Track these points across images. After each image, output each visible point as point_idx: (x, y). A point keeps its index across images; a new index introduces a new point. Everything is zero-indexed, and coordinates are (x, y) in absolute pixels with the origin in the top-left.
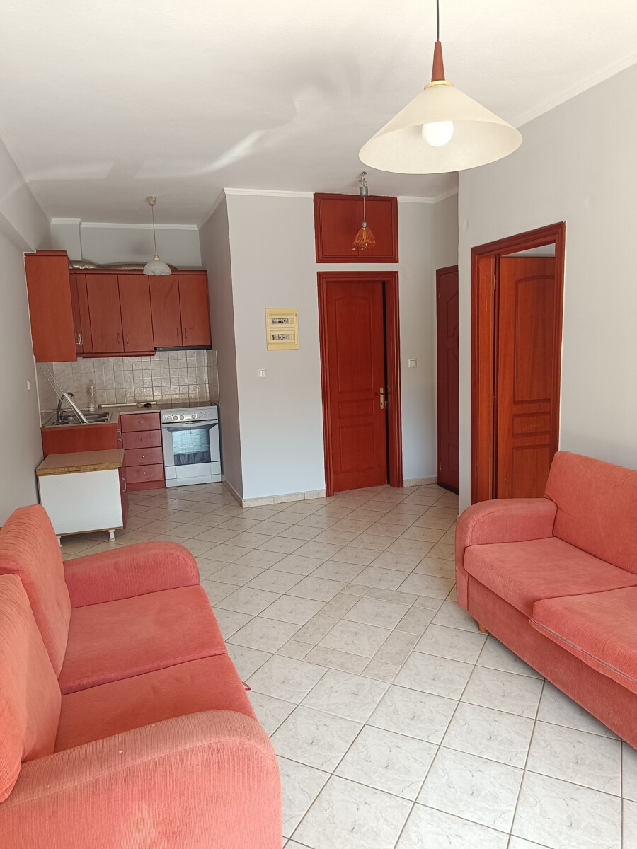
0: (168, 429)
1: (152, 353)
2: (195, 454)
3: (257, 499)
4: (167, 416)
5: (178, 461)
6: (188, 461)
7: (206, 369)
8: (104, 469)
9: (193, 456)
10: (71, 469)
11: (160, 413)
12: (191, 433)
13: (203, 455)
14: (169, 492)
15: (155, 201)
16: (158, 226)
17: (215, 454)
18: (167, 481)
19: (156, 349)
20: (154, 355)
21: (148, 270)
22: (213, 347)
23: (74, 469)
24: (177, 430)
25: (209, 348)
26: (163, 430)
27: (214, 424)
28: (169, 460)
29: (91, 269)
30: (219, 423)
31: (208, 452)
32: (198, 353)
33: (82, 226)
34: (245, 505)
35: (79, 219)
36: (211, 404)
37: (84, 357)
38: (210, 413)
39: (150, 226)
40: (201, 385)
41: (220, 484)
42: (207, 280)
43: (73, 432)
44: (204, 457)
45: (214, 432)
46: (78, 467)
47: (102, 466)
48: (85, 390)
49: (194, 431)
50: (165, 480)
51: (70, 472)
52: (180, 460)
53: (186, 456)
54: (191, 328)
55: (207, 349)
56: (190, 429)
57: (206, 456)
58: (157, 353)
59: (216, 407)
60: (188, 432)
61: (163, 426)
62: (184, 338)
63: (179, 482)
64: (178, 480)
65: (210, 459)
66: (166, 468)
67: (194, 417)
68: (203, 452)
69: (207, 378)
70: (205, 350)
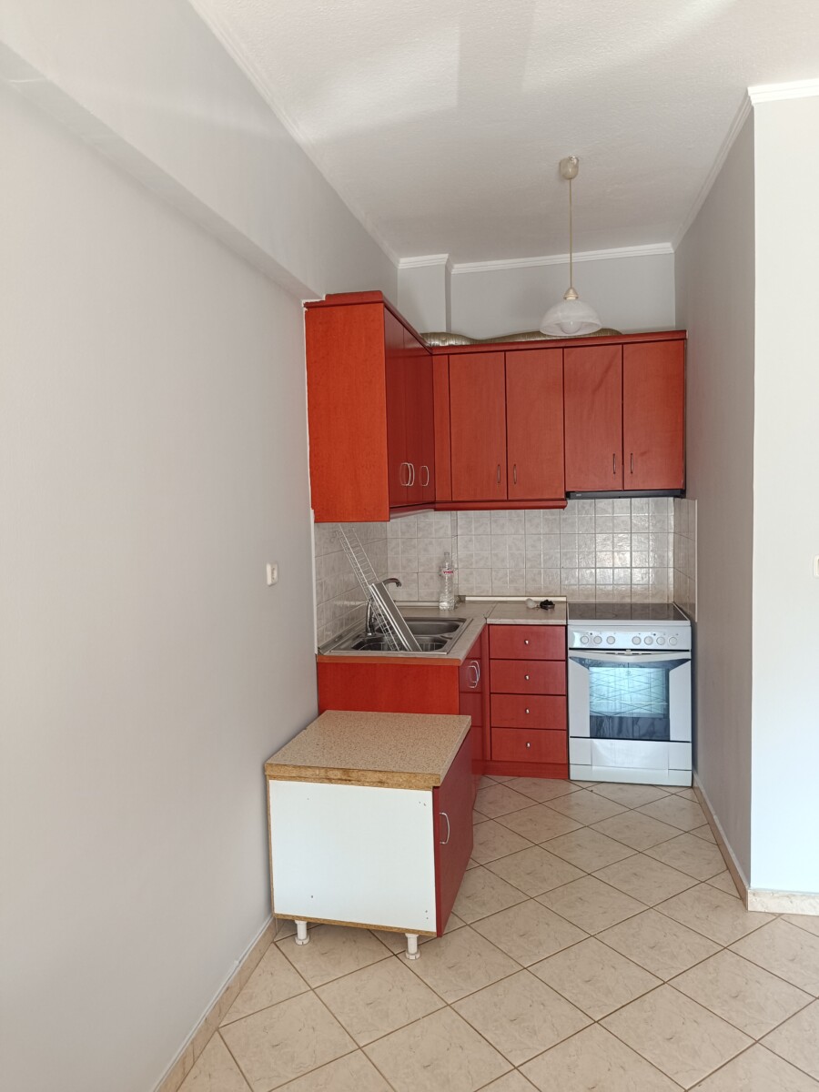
0: (581, 661)
1: (561, 503)
2: (636, 720)
4: (580, 634)
5: (598, 730)
6: (620, 731)
7: (671, 537)
8: (399, 786)
9: (630, 722)
11: (566, 626)
12: (628, 673)
13: (653, 724)
14: (576, 791)
15: (576, 167)
17: (680, 724)
18: (571, 767)
19: (568, 495)
20: (563, 507)
22: (688, 493)
23: (339, 774)
24: (598, 664)
25: (680, 493)
26: (570, 661)
27: (683, 661)
28: (579, 723)
29: (462, 346)
30: (693, 660)
31: (666, 717)
32: (656, 504)
34: (753, 901)
36: (676, 611)
38: (673, 635)
40: (660, 568)
41: (690, 791)
42: (685, 350)
44: (655, 729)
45: (681, 677)
46: (345, 771)
49: (634, 671)
50: (569, 764)
52: (602, 727)
53: (616, 721)
54: (643, 454)
55: (675, 496)
56: (628, 665)
57: (658, 726)
58: (570, 502)
59: (688, 623)
60: (622, 670)
61: (571, 653)
62: (627, 472)
63: (597, 773)
64: (594, 768)
65: (669, 736)
66: (570, 739)
67: (637, 641)
68: (653, 720)
69: (671, 554)
70: (671, 499)
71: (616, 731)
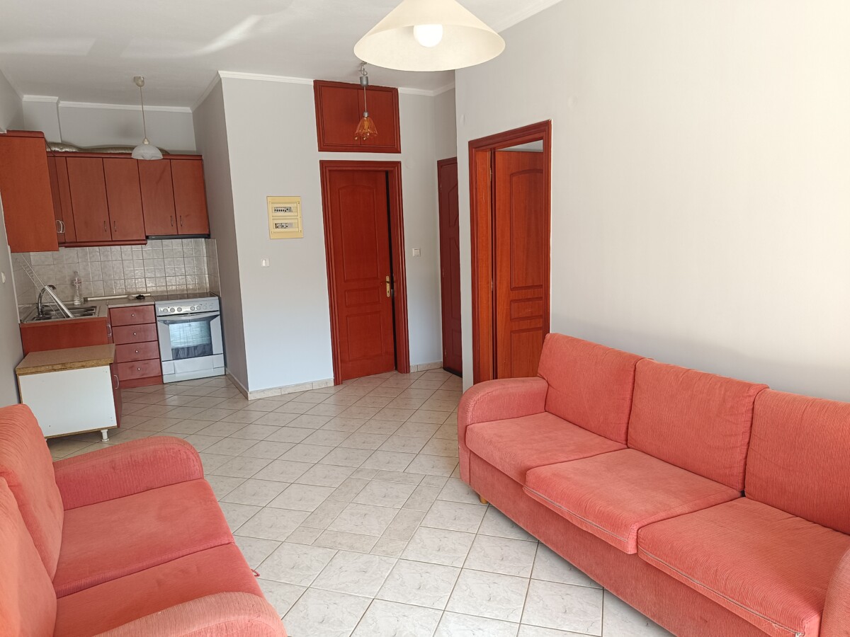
0: (165, 322)
1: (144, 242)
2: (195, 347)
3: (263, 391)
4: (162, 308)
6: (188, 354)
7: (205, 259)
8: (92, 366)
9: (193, 349)
10: (55, 367)
11: (154, 305)
12: (190, 325)
13: (204, 348)
14: (167, 388)
15: (143, 81)
16: (146, 108)
17: (217, 346)
18: (164, 377)
19: (147, 237)
20: (145, 244)
21: (137, 154)
22: (212, 236)
23: (60, 367)
24: (173, 322)
25: (207, 236)
26: (158, 323)
27: (216, 316)
28: (166, 354)
29: (73, 152)
30: (221, 315)
31: (210, 345)
32: (196, 242)
33: (60, 105)
34: (251, 397)
35: (57, 98)
36: (212, 295)
37: (66, 247)
38: (212, 304)
39: (139, 107)
40: (200, 276)
41: (224, 377)
42: (202, 165)
43: (56, 326)
44: (206, 350)
45: (215, 324)
46: (63, 364)
47: (91, 363)
48: (68, 283)
49: (193, 324)
50: (162, 375)
51: (55, 370)
52: (178, 354)
53: (186, 350)
54: (187, 216)
55: (205, 238)
56: (189, 321)
57: (207, 349)
58: (149, 241)
59: (217, 298)
60: (187, 324)
61: (158, 318)
62: (179, 226)
63: (178, 377)
64: (177, 375)
65: (212, 352)
66: (163, 363)
67: (193, 308)
68: (204, 346)
69: (206, 268)
70: (203, 239)
71: (186, 354)
